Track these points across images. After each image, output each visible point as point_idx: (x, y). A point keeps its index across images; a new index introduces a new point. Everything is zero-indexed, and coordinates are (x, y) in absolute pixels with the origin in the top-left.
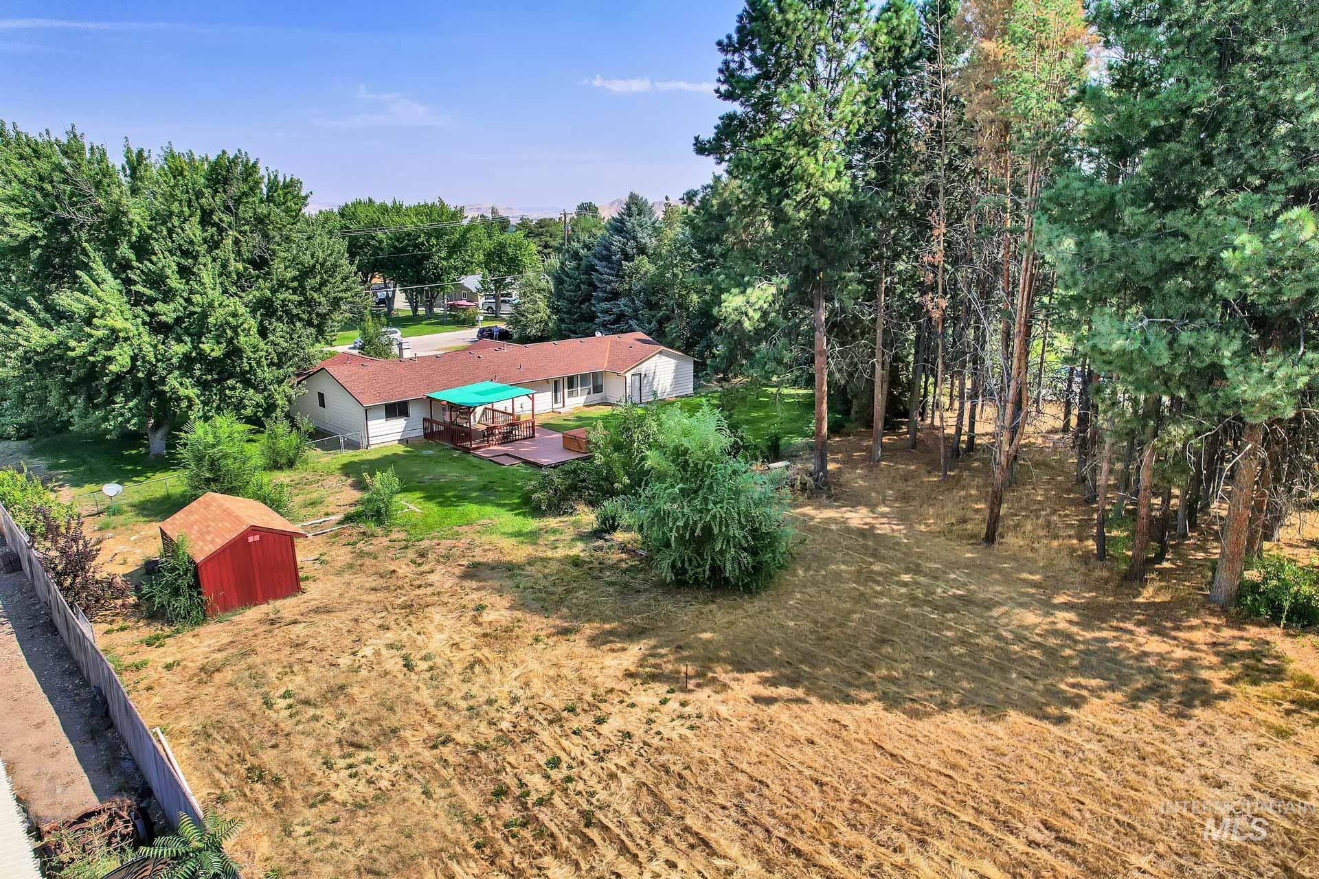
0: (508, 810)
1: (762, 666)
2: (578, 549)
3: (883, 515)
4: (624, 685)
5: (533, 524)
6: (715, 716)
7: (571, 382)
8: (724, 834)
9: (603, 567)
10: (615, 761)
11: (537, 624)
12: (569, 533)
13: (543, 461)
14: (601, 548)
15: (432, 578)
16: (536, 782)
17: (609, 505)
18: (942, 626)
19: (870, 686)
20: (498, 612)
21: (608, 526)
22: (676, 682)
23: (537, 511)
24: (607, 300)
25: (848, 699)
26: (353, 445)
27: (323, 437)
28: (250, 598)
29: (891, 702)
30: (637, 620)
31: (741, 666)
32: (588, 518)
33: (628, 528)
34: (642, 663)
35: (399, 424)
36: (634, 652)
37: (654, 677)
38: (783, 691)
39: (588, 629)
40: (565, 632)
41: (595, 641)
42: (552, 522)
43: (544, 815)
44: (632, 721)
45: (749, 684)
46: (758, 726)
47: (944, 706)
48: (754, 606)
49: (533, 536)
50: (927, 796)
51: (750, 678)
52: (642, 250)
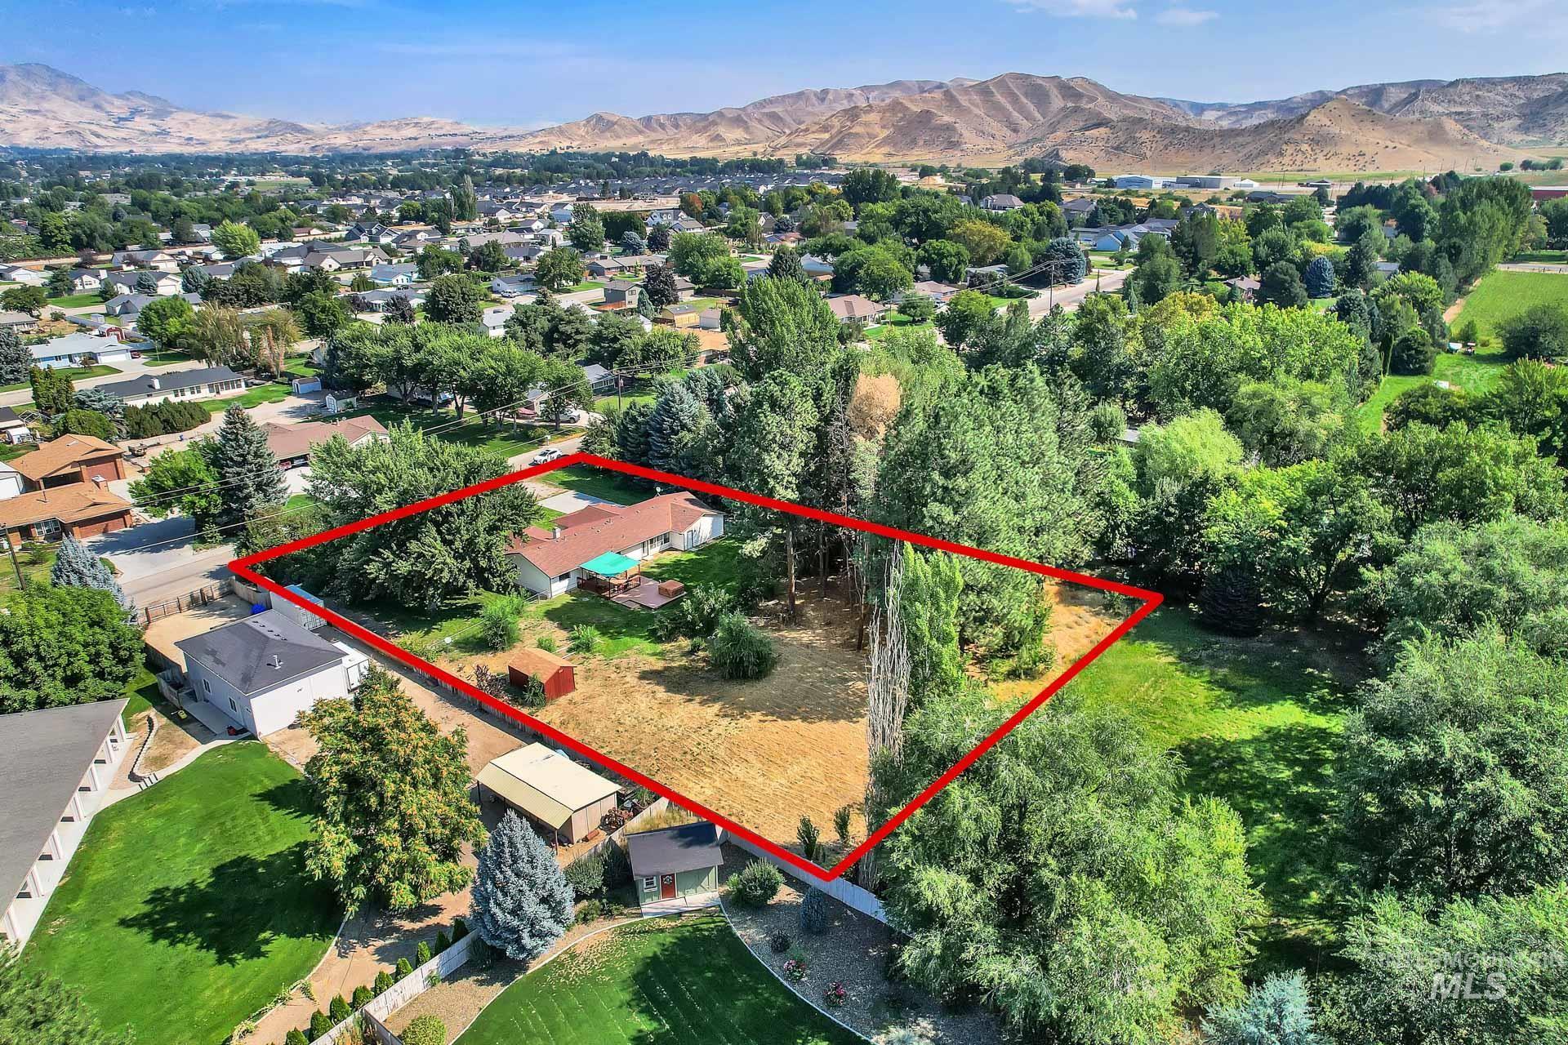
0: (689, 757)
1: (763, 709)
2: (684, 662)
3: (818, 635)
4: (716, 718)
5: (660, 647)
6: (747, 727)
7: (652, 541)
8: (751, 758)
9: (697, 669)
10: (717, 742)
11: (679, 698)
12: (677, 653)
13: (650, 605)
14: (693, 660)
15: (627, 679)
16: (695, 749)
17: (697, 640)
18: (828, 690)
19: (798, 714)
20: (661, 693)
21: (695, 649)
22: (733, 717)
23: (659, 640)
24: (659, 458)
25: (790, 719)
26: (544, 597)
27: (533, 595)
28: (559, 695)
29: (804, 719)
30: (715, 694)
31: (755, 710)
32: (685, 643)
33: (704, 650)
34: (720, 710)
35: (566, 582)
36: (717, 706)
37: (725, 716)
38: (770, 718)
39: (698, 699)
40: (690, 700)
41: (702, 703)
42: (667, 646)
43: (700, 757)
44: (721, 730)
45: (758, 716)
46: (761, 729)
47: (821, 719)
48: (760, 685)
49: (662, 654)
50: (809, 746)
51: (758, 714)
52: (684, 426)
